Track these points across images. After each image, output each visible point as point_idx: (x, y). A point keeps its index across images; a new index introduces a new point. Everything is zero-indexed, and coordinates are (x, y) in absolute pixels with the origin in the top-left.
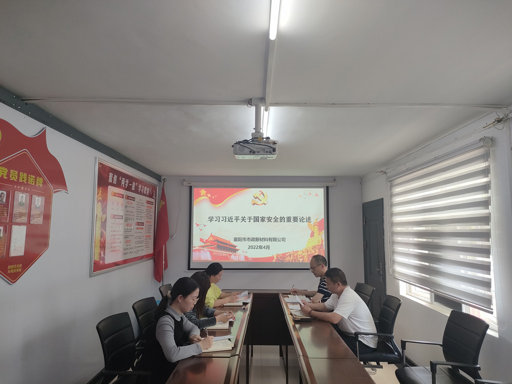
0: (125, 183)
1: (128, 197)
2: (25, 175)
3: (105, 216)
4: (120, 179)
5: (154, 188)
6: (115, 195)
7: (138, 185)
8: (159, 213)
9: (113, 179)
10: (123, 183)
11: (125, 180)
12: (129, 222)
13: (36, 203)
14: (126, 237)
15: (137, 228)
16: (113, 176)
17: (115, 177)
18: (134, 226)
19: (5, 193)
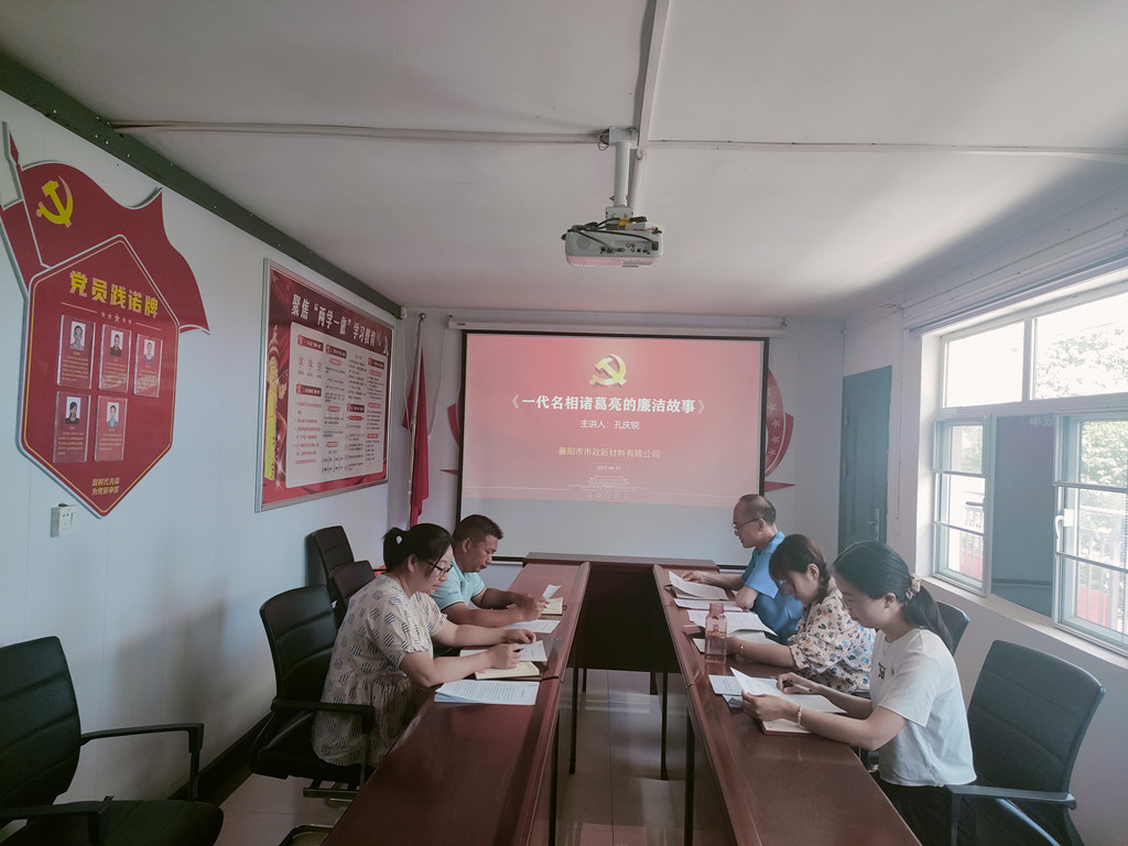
0: (326, 319)
1: (332, 350)
2: (122, 291)
3: (284, 387)
4: (316, 309)
5: (385, 332)
6: (305, 342)
7: (353, 324)
9: (300, 309)
10: (321, 318)
11: (326, 312)
12: (334, 402)
13: (146, 352)
14: (327, 434)
15: (352, 418)
16: (301, 302)
17: (306, 304)
18: (344, 413)
19: (83, 326)
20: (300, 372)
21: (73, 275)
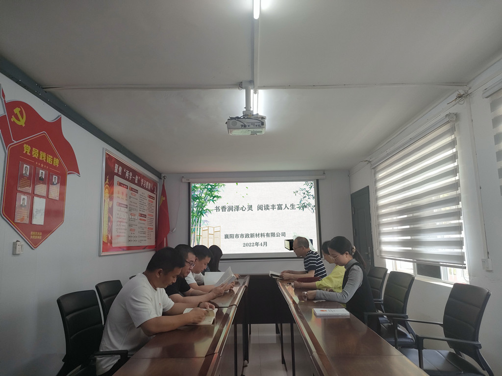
0: (129, 176)
1: (132, 189)
2: (44, 154)
3: (111, 202)
4: (125, 171)
5: (155, 184)
6: (120, 184)
7: (140, 179)
8: (160, 208)
9: (118, 170)
10: (127, 175)
11: (129, 173)
12: (133, 212)
14: (130, 225)
15: (140, 219)
17: (120, 168)
18: (137, 217)
19: (28, 167)
20: (118, 197)
21: (25, 145)
